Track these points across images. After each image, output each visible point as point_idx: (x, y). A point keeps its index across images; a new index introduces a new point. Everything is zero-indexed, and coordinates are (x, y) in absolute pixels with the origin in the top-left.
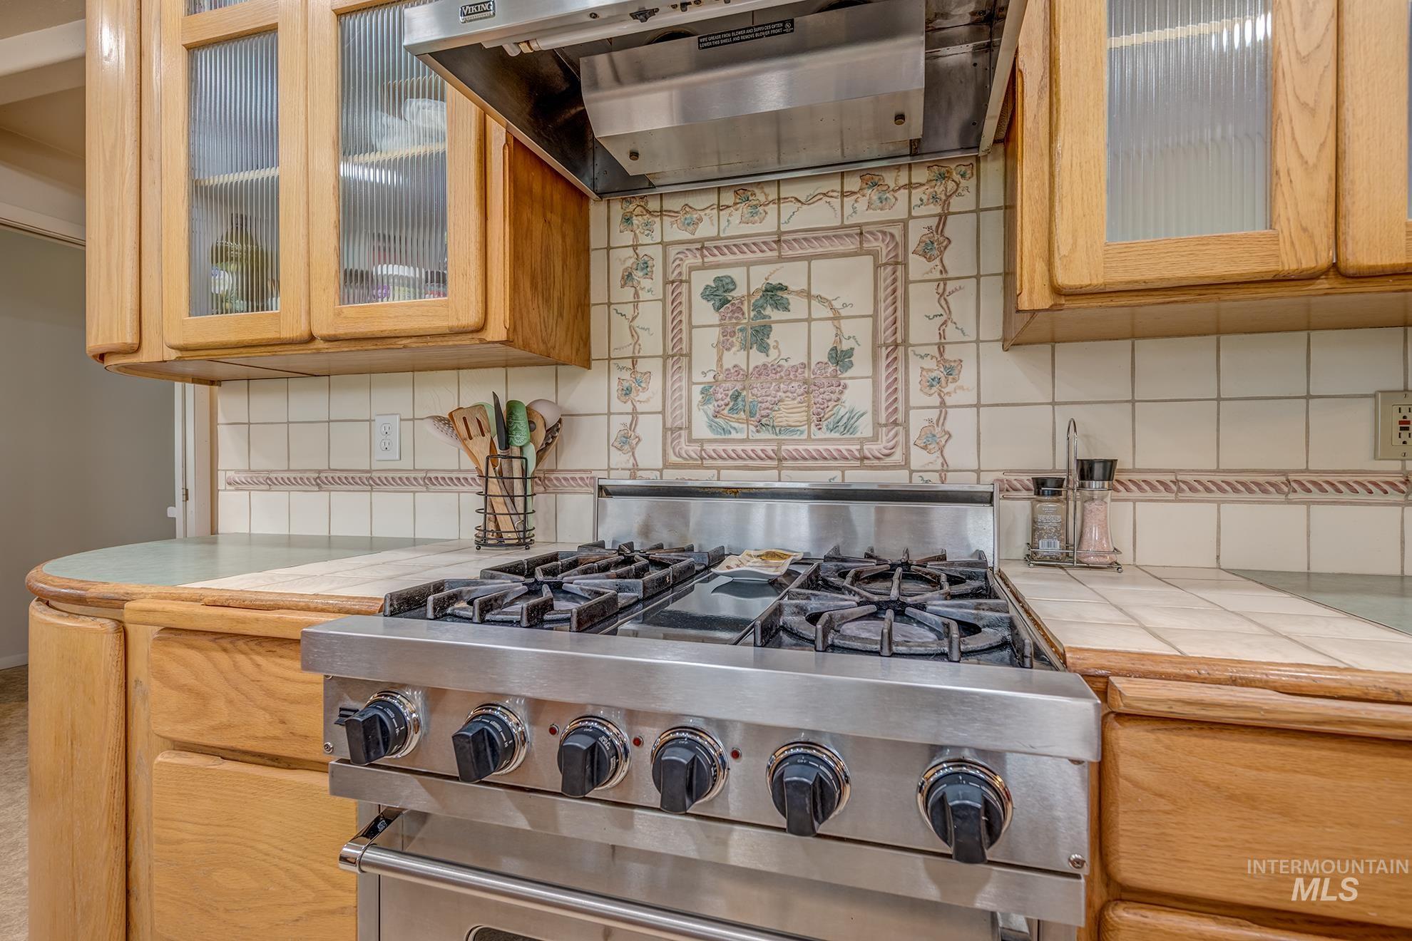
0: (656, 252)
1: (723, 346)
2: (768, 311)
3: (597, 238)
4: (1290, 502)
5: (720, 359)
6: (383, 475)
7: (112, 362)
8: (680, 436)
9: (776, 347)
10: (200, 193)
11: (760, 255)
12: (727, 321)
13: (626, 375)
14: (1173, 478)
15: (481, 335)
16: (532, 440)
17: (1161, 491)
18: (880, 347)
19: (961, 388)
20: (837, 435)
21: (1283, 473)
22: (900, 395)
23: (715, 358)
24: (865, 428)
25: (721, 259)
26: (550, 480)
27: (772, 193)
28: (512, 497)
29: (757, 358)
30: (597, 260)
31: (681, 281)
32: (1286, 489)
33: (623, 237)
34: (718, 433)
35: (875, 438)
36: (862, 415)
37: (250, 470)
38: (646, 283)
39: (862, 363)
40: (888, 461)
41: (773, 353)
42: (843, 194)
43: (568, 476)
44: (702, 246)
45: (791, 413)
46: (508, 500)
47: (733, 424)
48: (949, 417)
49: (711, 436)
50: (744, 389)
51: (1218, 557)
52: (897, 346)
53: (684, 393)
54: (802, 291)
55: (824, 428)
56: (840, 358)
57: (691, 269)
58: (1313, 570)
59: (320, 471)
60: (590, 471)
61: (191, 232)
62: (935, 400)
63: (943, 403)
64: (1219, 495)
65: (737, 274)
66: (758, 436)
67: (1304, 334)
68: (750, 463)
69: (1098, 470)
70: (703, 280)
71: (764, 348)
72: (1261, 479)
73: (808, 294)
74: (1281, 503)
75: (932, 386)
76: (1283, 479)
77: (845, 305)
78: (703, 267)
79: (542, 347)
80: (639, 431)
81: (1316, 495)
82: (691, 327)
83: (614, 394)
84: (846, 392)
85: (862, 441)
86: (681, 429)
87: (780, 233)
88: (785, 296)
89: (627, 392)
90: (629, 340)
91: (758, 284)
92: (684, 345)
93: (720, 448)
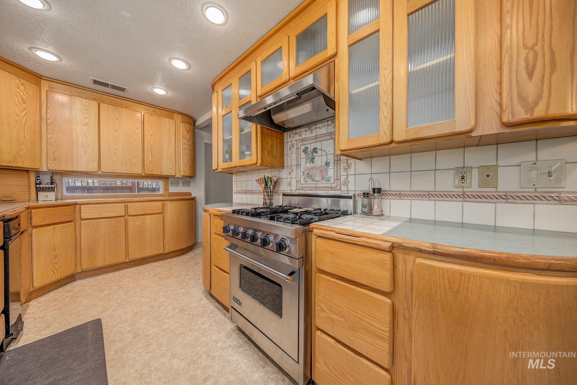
0: (295, 142)
1: (306, 162)
2: (314, 154)
3: (285, 141)
4: (430, 200)
5: (305, 166)
6: (254, 191)
7: (216, 171)
8: (299, 183)
9: (315, 162)
10: (224, 141)
11: (312, 141)
12: (306, 157)
13: (290, 170)
14: (399, 193)
15: (256, 165)
16: (271, 184)
17: (396, 197)
18: (335, 161)
19: (351, 170)
20: (327, 182)
21: (428, 192)
22: (339, 173)
23: (305, 165)
24: (332, 181)
25: (306, 143)
26: (277, 192)
27: (315, 127)
28: (269, 196)
29: (312, 165)
30: (285, 144)
31: (299, 148)
32: (428, 196)
33: (290, 140)
34: (305, 182)
35: (334, 183)
36: (332, 177)
37: (237, 190)
38: (293, 149)
39: (332, 165)
40: (337, 188)
41: (315, 163)
42: (328, 125)
43: (281, 192)
44: (302, 140)
45: (318, 178)
46: (268, 196)
47: (308, 180)
48: (349, 177)
49: (304, 183)
50: (310, 172)
51: (411, 215)
52: (338, 160)
53: (299, 173)
54: (320, 149)
55: (324, 181)
56: (327, 164)
57: (301, 145)
58: (436, 220)
59: (246, 191)
60: (284, 191)
61: (223, 148)
62: (346, 174)
63: (347, 174)
64: (410, 198)
65: (308, 146)
66: (312, 183)
67: (434, 152)
68: (311, 189)
69: (376, 191)
70: (303, 148)
71: (313, 163)
72: (422, 193)
73: (321, 150)
74: (428, 200)
75: (345, 170)
76: (428, 193)
77: (328, 152)
78: (303, 145)
79: (271, 165)
80: (292, 182)
81: (437, 198)
82: (301, 158)
83: (288, 174)
84: (328, 172)
85: (332, 184)
86: (299, 181)
87: (316, 136)
88: (317, 150)
89: (290, 173)
90: (291, 162)
91: (312, 148)
92: (299, 163)
93: (305, 185)
